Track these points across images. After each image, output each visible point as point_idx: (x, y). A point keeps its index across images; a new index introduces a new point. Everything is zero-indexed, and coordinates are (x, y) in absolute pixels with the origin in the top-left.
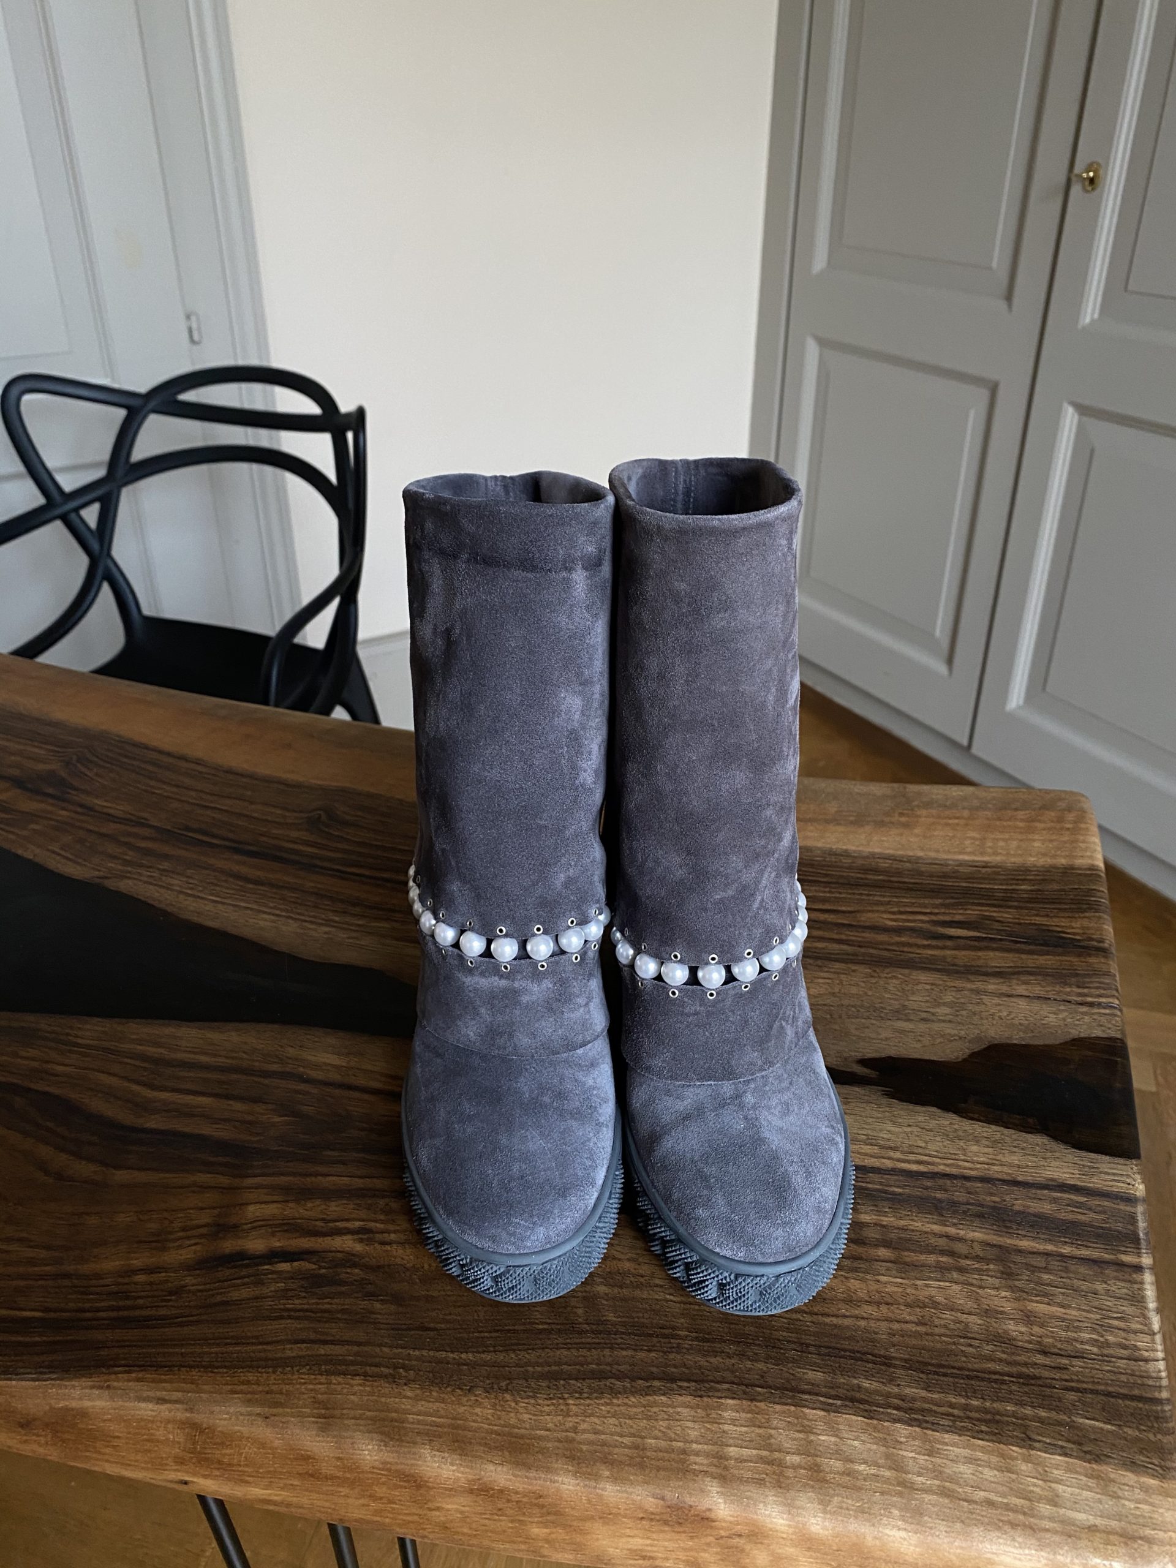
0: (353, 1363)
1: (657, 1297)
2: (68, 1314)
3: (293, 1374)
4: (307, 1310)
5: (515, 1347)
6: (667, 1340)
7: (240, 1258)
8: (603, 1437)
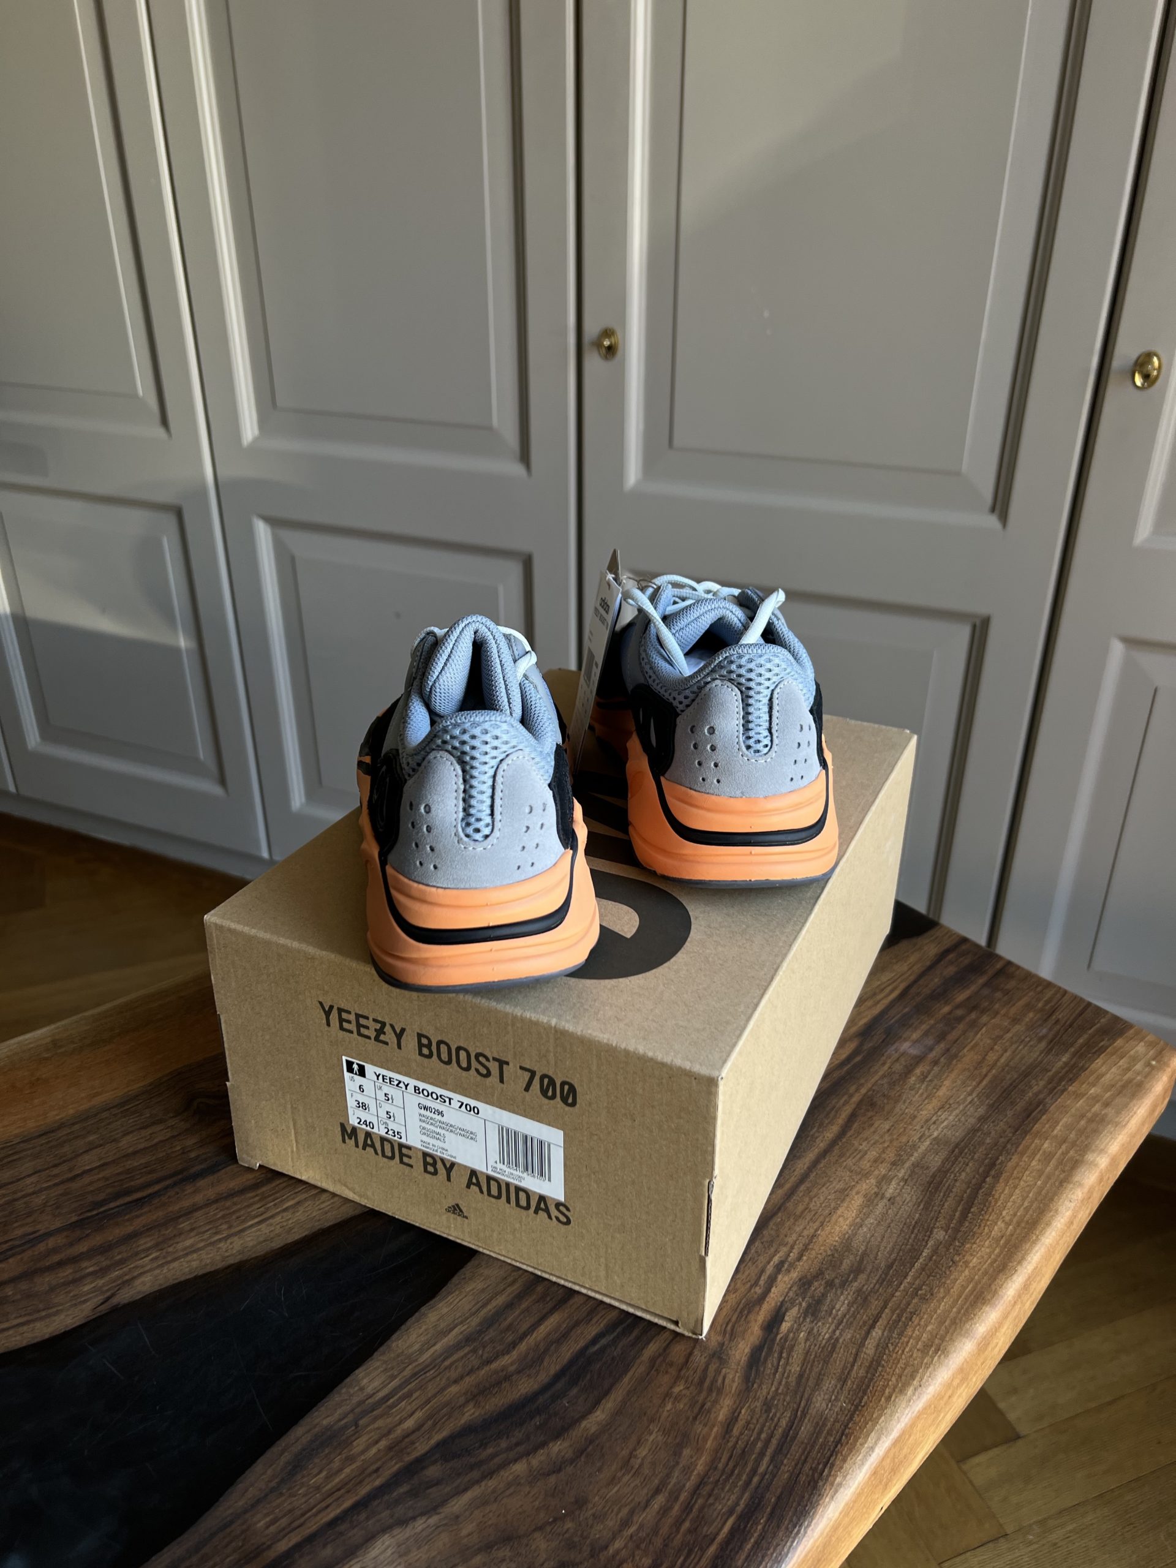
0: (900, 1316)
1: (928, 1143)
2: (746, 1495)
3: (891, 1356)
5: (932, 1225)
6: (963, 1155)
7: (758, 1354)
8: (1019, 1214)
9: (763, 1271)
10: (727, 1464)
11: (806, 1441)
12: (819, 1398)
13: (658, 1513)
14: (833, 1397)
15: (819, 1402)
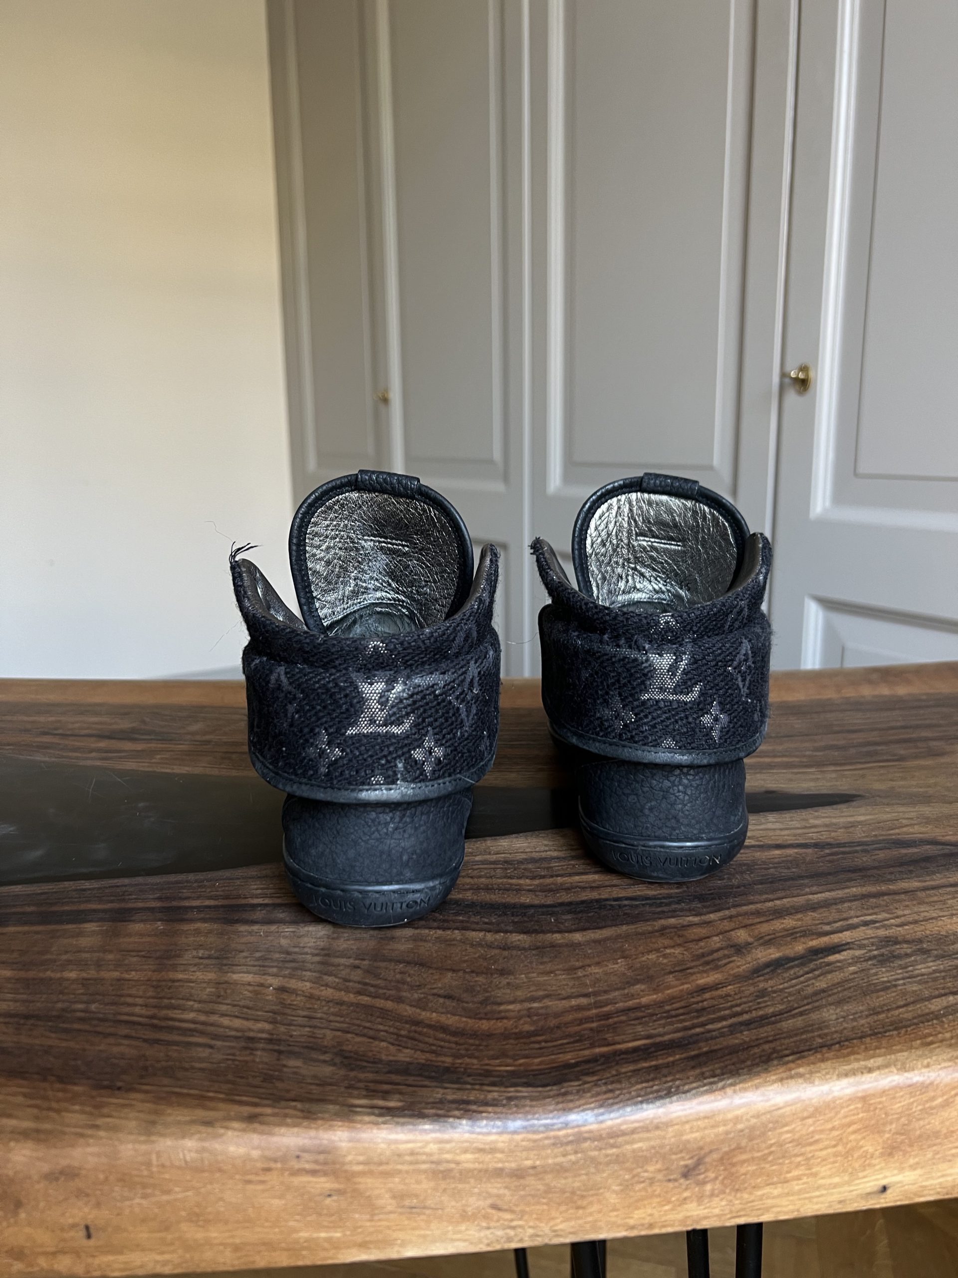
7: (786, 961)
9: (846, 919)
10: (677, 1009)
11: (785, 1030)
12: (831, 1011)
13: (572, 1007)
14: (851, 1017)
15: (830, 1014)
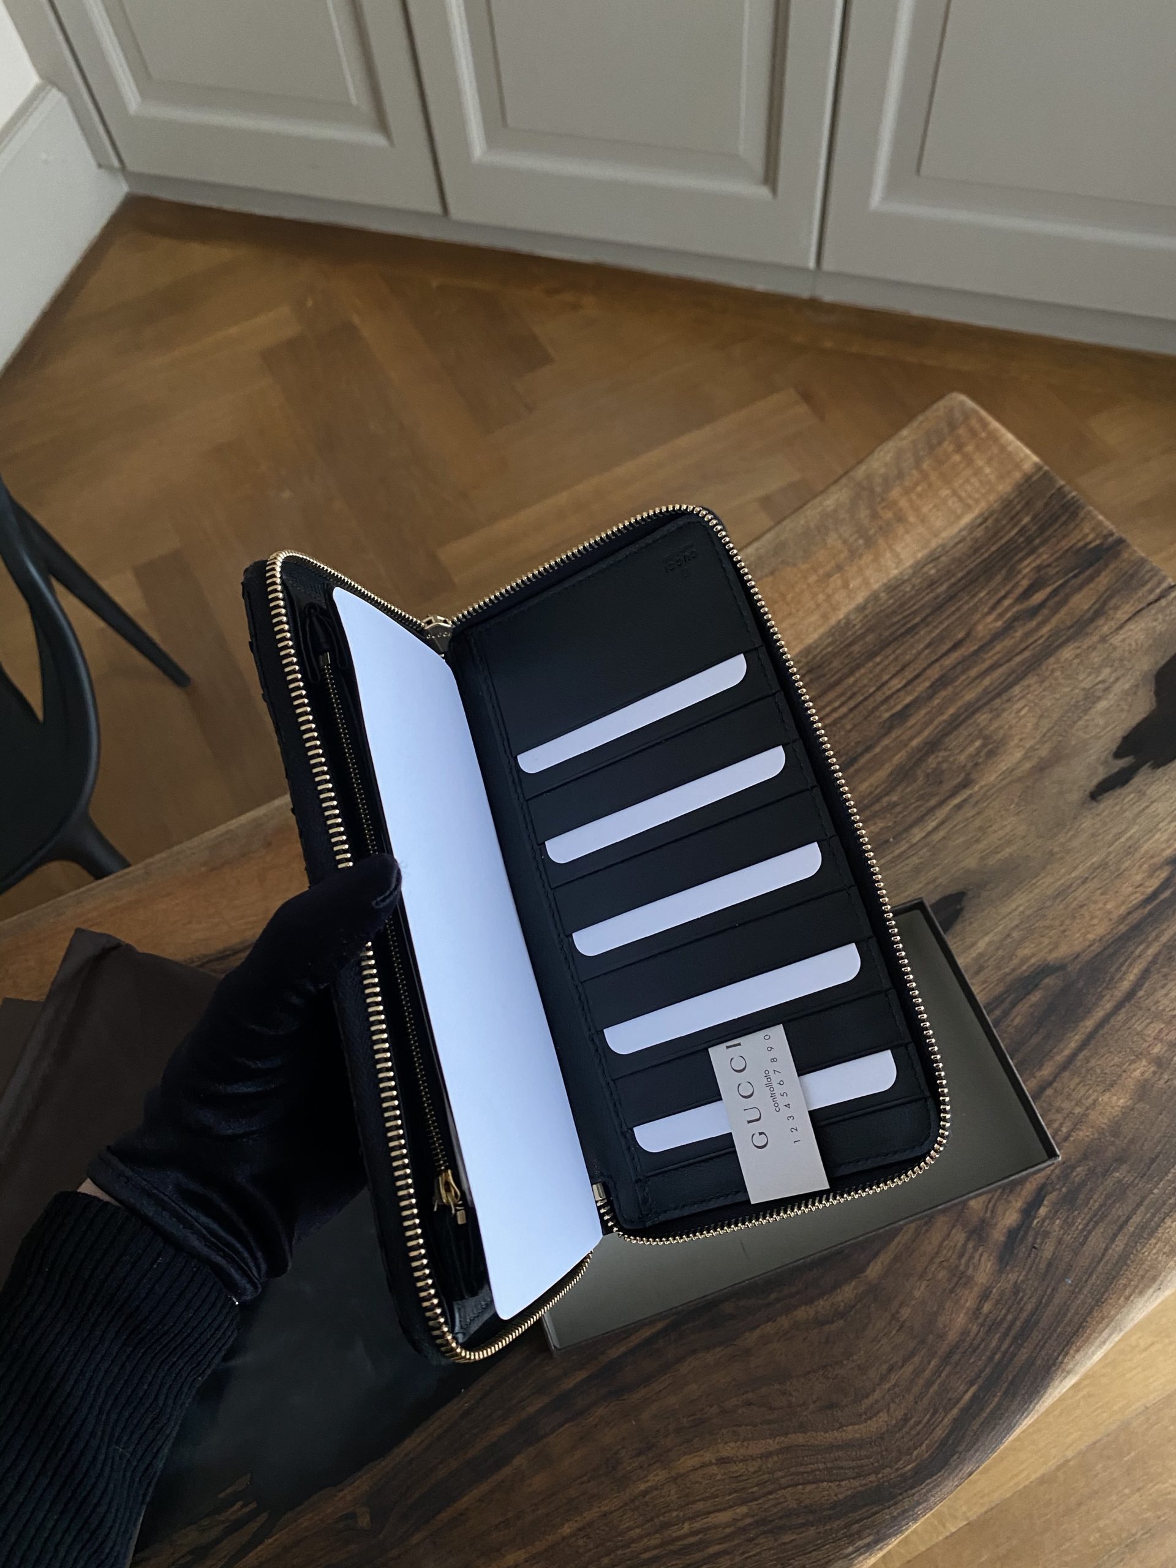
0: (1153, 1216)
2: (987, 1370)
3: (1136, 1255)
4: (1091, 1219)
7: (1014, 1236)
10: (975, 1338)
11: (1046, 1328)
13: (912, 1374)
15: (1063, 1293)
